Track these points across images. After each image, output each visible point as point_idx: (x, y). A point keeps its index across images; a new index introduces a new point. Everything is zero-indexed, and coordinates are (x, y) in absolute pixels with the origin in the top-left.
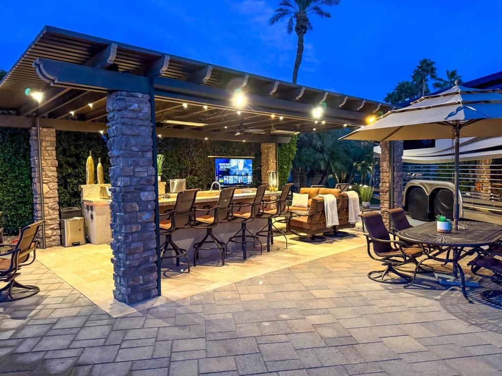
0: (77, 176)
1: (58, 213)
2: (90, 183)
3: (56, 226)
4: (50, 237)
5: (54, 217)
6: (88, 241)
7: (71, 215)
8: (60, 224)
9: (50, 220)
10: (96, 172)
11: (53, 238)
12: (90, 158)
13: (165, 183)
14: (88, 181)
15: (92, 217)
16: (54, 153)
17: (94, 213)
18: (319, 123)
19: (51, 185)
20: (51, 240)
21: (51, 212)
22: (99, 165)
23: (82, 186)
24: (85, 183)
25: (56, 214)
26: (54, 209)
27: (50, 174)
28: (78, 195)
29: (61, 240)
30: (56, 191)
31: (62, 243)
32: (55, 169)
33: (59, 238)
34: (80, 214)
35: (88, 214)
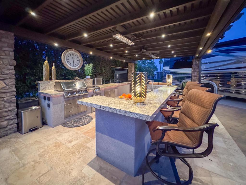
0: (34, 75)
1: (15, 105)
2: (46, 80)
3: (13, 115)
4: (6, 127)
5: (10, 109)
7: (28, 105)
8: (17, 114)
9: (6, 112)
10: (51, 70)
11: (9, 127)
12: (46, 62)
13: (93, 80)
14: (44, 78)
15: (49, 106)
16: (12, 54)
17: (51, 103)
19: (7, 81)
20: (7, 129)
21: (7, 105)
22: (53, 67)
23: (39, 82)
24: (41, 80)
25: (13, 106)
26: (10, 102)
27: (7, 72)
28: (35, 88)
29: (18, 127)
30: (14, 87)
31: (19, 129)
32: (13, 67)
33: (16, 126)
34: (38, 103)
35: (45, 103)
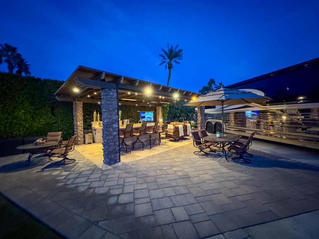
0: (90, 119)
1: (83, 132)
2: (95, 121)
3: (82, 137)
4: (80, 141)
5: (81, 133)
6: (94, 142)
7: (88, 133)
8: (84, 136)
9: (80, 134)
10: (97, 117)
11: (81, 141)
12: (95, 112)
13: (122, 121)
14: (94, 121)
15: (96, 134)
16: (82, 110)
17: (96, 132)
18: (177, 100)
19: (81, 122)
20: (80, 142)
21: (81, 132)
22: (98, 115)
23: (92, 122)
24: (93, 121)
25: (82, 133)
26: (81, 131)
27: (80, 118)
28: (91, 125)
29: (84, 142)
30: (83, 124)
31: (84, 143)
32: (82, 116)
33: (83, 141)
34: (91, 132)
35: (94, 132)
